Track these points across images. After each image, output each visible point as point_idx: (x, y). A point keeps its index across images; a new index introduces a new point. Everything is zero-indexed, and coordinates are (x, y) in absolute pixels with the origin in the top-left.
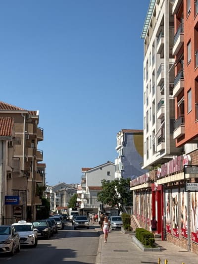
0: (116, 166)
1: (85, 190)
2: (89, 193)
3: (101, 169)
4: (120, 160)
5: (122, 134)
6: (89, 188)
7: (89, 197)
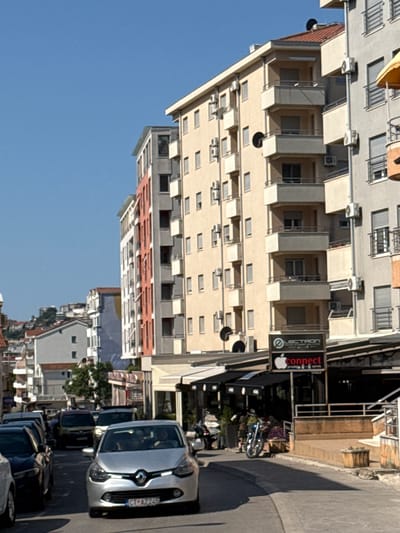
0: (88, 339)
1: (33, 369)
2: (42, 376)
3: (60, 331)
4: (95, 333)
5: (97, 295)
6: (42, 366)
7: (42, 382)
